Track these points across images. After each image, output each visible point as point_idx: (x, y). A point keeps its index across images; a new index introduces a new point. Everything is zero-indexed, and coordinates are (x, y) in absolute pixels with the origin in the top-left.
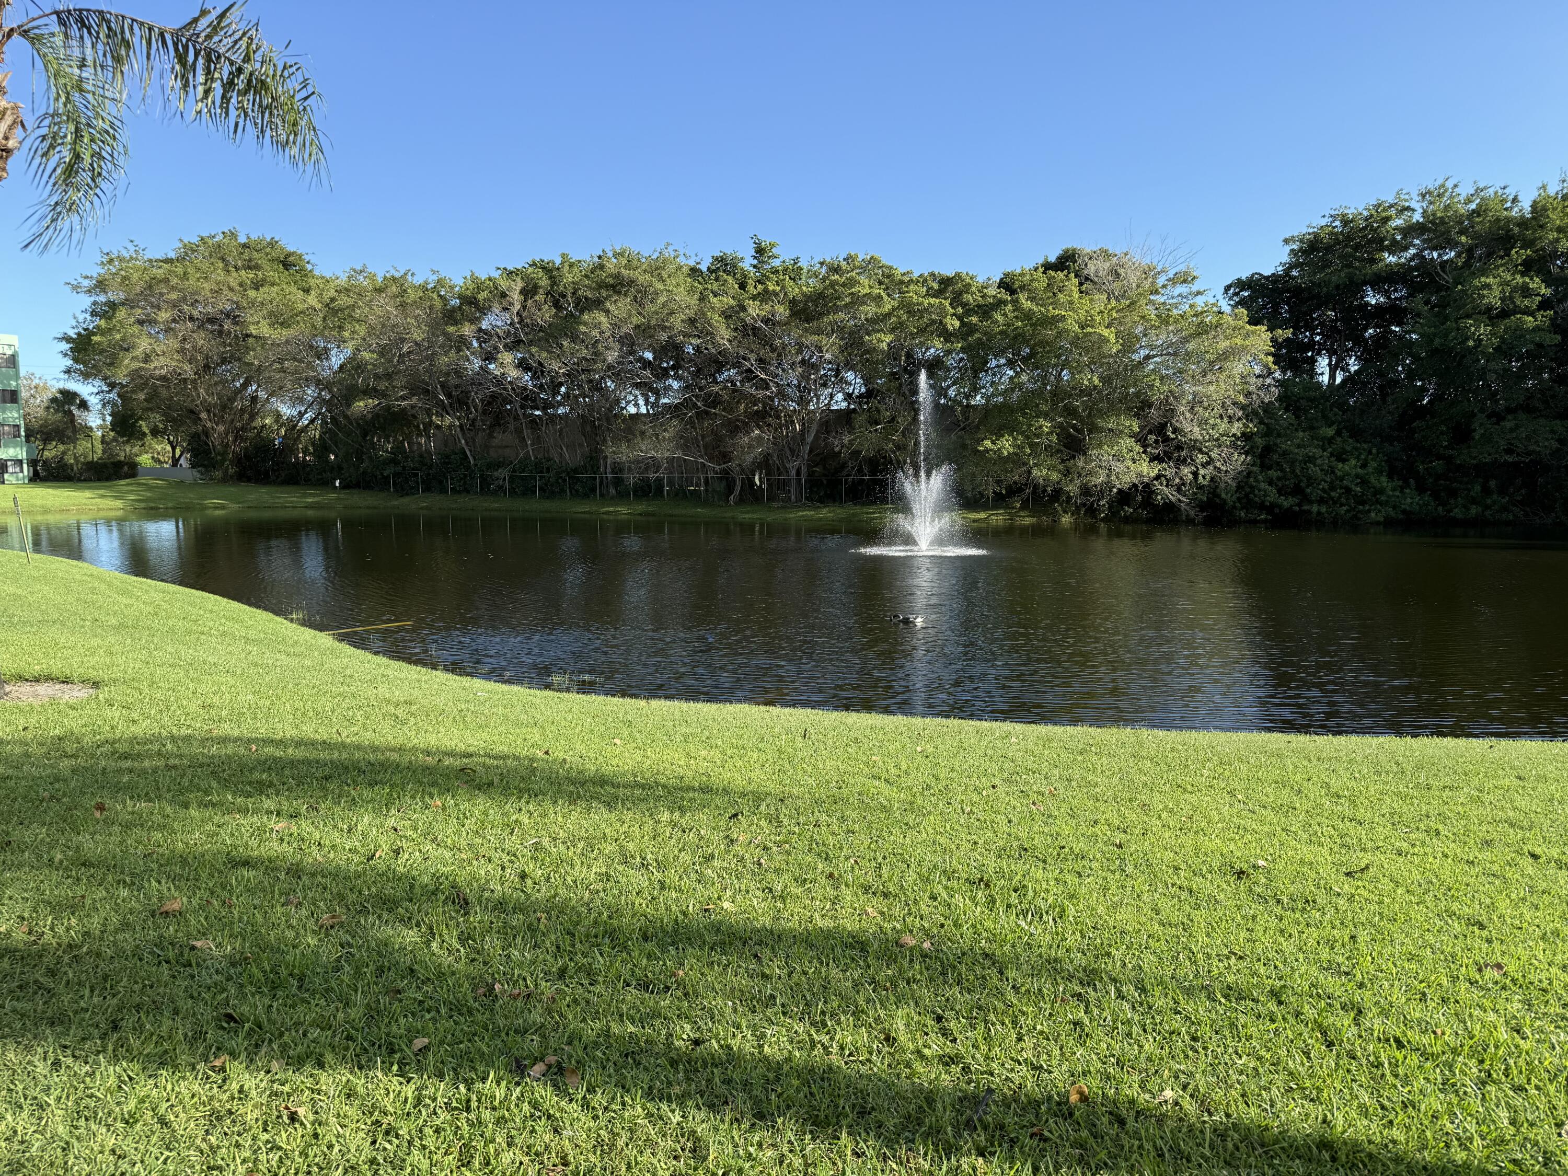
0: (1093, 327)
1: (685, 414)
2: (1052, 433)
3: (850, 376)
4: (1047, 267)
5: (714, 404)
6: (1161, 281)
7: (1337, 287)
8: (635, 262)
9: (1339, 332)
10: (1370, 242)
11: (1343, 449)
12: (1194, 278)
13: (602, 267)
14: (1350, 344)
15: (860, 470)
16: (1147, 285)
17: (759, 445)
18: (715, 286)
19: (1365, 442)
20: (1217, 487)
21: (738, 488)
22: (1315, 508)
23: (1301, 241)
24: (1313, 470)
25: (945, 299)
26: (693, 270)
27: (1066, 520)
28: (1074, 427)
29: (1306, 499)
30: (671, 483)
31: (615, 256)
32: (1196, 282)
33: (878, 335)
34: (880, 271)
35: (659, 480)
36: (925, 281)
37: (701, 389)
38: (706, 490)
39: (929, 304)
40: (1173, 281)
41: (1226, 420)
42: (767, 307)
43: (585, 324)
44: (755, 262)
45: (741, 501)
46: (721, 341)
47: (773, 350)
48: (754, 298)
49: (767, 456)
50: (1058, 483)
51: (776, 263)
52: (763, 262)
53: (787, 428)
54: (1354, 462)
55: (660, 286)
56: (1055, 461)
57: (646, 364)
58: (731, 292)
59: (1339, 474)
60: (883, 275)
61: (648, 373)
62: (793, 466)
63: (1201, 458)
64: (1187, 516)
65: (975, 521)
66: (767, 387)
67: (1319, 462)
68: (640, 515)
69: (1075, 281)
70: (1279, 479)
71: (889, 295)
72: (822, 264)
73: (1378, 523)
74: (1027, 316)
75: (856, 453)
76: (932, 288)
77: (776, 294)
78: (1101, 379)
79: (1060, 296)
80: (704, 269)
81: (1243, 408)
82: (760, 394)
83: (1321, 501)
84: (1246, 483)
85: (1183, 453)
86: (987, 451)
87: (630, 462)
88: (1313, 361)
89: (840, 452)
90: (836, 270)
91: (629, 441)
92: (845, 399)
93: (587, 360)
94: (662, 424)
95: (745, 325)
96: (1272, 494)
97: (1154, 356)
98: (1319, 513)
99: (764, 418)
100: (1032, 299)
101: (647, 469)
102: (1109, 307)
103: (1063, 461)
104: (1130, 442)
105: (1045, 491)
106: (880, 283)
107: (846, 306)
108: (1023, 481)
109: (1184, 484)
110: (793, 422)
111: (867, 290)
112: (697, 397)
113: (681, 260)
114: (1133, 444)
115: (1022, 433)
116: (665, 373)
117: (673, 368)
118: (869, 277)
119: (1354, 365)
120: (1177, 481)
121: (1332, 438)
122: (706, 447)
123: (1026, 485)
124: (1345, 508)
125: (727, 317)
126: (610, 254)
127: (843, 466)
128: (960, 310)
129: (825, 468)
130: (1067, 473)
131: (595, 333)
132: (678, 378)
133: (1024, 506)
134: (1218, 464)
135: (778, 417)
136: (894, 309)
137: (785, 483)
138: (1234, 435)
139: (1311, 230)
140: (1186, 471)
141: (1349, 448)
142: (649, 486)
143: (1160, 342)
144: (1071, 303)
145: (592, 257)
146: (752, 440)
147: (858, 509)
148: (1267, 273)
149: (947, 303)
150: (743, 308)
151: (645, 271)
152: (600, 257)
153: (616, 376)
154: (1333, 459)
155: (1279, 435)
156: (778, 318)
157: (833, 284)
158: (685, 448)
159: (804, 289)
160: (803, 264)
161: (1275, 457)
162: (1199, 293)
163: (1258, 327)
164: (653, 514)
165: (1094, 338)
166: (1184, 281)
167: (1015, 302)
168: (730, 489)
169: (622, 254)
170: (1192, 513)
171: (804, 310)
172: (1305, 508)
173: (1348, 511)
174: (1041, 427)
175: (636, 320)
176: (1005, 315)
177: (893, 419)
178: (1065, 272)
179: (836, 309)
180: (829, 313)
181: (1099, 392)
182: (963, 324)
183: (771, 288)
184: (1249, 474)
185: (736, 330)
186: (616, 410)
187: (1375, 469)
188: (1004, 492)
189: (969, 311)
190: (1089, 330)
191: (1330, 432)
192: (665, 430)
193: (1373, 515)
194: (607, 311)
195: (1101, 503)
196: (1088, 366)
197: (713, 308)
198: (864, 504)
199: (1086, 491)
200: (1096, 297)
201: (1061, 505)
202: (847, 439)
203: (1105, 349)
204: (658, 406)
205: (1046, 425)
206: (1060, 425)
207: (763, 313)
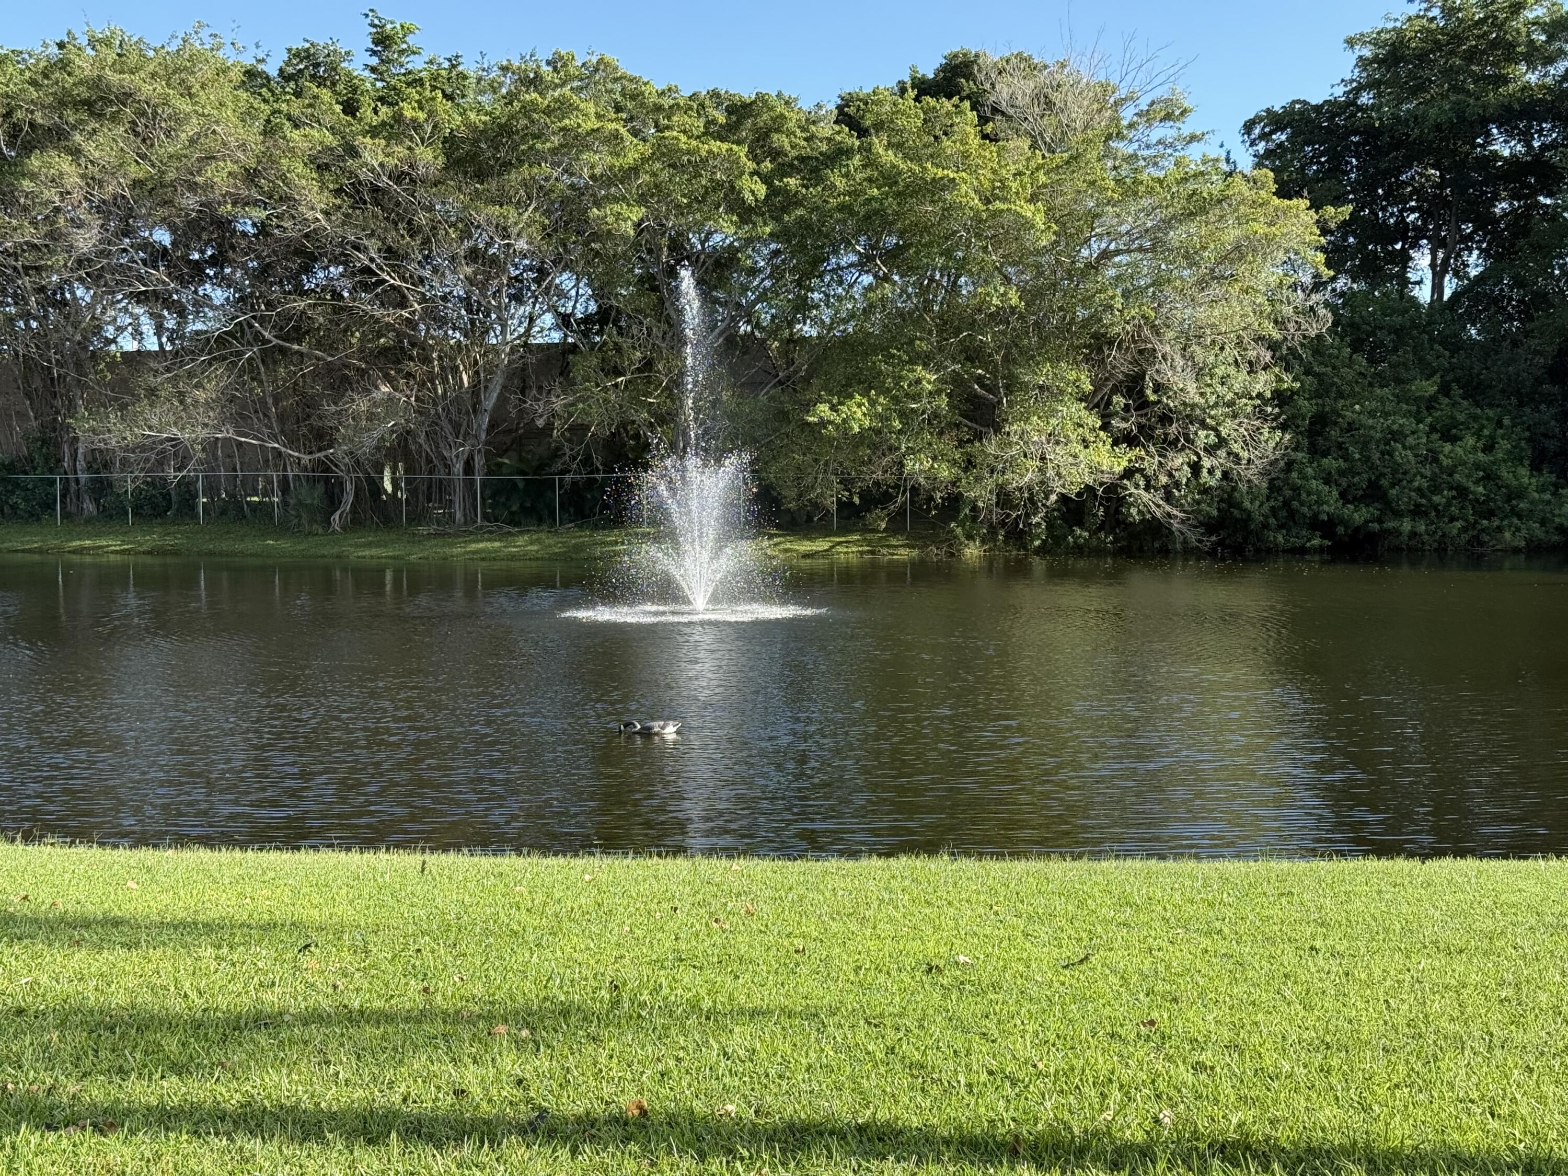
0: (1004, 200)
1: (240, 354)
2: (939, 392)
3: (566, 280)
4: (923, 88)
5: (298, 334)
6: (1128, 114)
7: (1438, 127)
8: (133, 59)
9: (1447, 205)
10: (1494, 45)
11: (1453, 417)
12: (1183, 113)
13: (64, 65)
14: (1468, 228)
15: (587, 461)
16: (1102, 122)
17: (388, 416)
18: (296, 107)
19: (1491, 406)
20: (1234, 489)
21: (349, 498)
22: (1406, 526)
23: (1375, 43)
24: (1402, 455)
25: (738, 143)
26: (251, 74)
27: (972, 552)
28: (980, 380)
29: (1390, 509)
30: (211, 489)
31: (92, 43)
32: (1189, 118)
33: (617, 208)
34: (618, 87)
35: (187, 486)
36: (702, 106)
37: (270, 305)
38: (285, 503)
39: (710, 152)
40: (1146, 115)
41: (1245, 368)
42: (400, 150)
43: (33, 176)
44: (374, 61)
45: (355, 522)
46: (309, 215)
47: (413, 231)
48: (374, 132)
49: (405, 436)
50: (954, 484)
51: (416, 64)
52: (389, 61)
53: (445, 381)
54: (1470, 441)
55: (184, 106)
56: (946, 445)
57: (158, 255)
58: (327, 119)
59: (1446, 462)
60: (623, 94)
61: (160, 273)
62: (457, 454)
63: (1203, 437)
64: (1185, 541)
65: (806, 556)
66: (403, 303)
67: (1411, 440)
68: (149, 553)
69: (972, 116)
70: (1342, 473)
71: (635, 133)
72: (504, 69)
73: (1516, 551)
74: (889, 178)
75: (578, 430)
76: (714, 122)
77: (416, 126)
78: (1023, 293)
79: (946, 142)
80: (273, 72)
81: (1273, 346)
82: (389, 315)
83: (1417, 512)
84: (1286, 481)
85: (1173, 429)
86: (823, 423)
87: (126, 449)
88: (1404, 259)
89: (549, 426)
90: (534, 82)
91: (123, 407)
92: (557, 327)
93: (34, 247)
94: (190, 374)
95: (357, 184)
96: (1332, 504)
97: (1118, 252)
98: (1413, 534)
99: (399, 362)
100: (898, 147)
101: (161, 463)
102: (1033, 164)
103: (961, 443)
104: (1078, 410)
105: (931, 499)
106: (618, 109)
107: (554, 151)
108: (890, 478)
109: (1177, 485)
110: (455, 370)
111: (593, 124)
112: (262, 320)
113: (228, 55)
114: (1084, 413)
115: (886, 392)
116: (197, 272)
117: (213, 261)
118: (596, 98)
119: (1475, 264)
120: (1164, 479)
121: (1433, 399)
122: (281, 418)
123: (897, 487)
124: (1458, 524)
125: (322, 168)
126: (83, 41)
127: (556, 453)
128: (767, 165)
129: (521, 460)
130: (969, 464)
131: (51, 194)
132: (223, 281)
133: (896, 525)
134: (1236, 448)
135: (427, 360)
136: (644, 160)
137: (443, 487)
138: (1260, 396)
139: (1390, 25)
140: (1179, 461)
141: (1461, 417)
142: (167, 496)
143: (1124, 229)
144: (966, 156)
145: (45, 45)
146: (375, 405)
147: (584, 537)
148: (1316, 100)
149: (742, 151)
150: (352, 151)
151: (153, 75)
152: (61, 46)
153: (96, 278)
154: (1435, 436)
155: (1341, 395)
156: (422, 171)
157: (527, 110)
158: (240, 420)
159: (472, 116)
160: (468, 67)
161: (1334, 433)
162: (1193, 138)
163: (1295, 201)
164: (176, 553)
165: (1007, 219)
166: (1168, 117)
167: (867, 149)
168: (333, 499)
169: (107, 42)
170: (1193, 538)
171: (472, 157)
172: (1390, 525)
173: (1464, 530)
174: (918, 381)
175: (134, 172)
176: (847, 175)
177: (648, 365)
178: (956, 99)
179: (537, 159)
180: (521, 162)
181: (1022, 317)
182: (773, 191)
183: (408, 113)
184: (1290, 465)
185: (338, 192)
186: (97, 344)
187: (1509, 452)
188: (856, 500)
189: (785, 170)
190: (999, 205)
191: (1429, 388)
192: (198, 386)
193: (1507, 535)
194: (76, 153)
195: (1035, 520)
196: (999, 269)
197: (292, 150)
198: (596, 527)
199: (1004, 498)
200: (1011, 145)
201: (962, 524)
202: (558, 403)
203: (1028, 239)
204: (182, 337)
205: (929, 378)
206: (956, 379)
207: (392, 162)
